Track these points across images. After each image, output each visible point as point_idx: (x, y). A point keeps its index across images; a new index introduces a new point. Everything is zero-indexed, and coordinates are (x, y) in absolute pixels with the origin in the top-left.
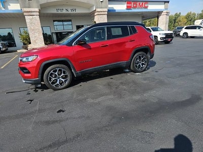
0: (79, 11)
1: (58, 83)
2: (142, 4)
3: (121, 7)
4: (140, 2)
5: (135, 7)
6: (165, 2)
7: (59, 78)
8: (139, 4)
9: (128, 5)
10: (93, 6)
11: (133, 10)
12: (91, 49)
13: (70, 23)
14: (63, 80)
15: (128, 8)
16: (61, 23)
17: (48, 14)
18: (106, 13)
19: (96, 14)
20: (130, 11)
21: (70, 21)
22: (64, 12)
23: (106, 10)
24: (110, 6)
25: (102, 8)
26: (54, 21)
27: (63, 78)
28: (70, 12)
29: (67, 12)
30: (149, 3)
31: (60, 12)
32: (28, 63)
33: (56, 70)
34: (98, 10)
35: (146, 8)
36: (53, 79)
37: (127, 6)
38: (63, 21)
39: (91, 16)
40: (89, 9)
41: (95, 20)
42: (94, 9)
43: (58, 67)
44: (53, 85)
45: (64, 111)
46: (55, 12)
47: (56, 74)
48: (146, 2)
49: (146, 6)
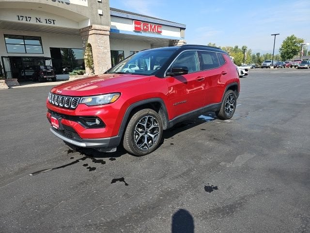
0: (59, 24)
1: (146, 141)
2: (155, 27)
5: (145, 30)
6: (181, 29)
7: (146, 133)
8: (151, 27)
9: (137, 26)
11: (143, 34)
12: (186, 83)
13: (38, 42)
14: (152, 136)
15: (137, 30)
18: (108, 33)
20: (139, 34)
21: (39, 39)
22: (33, 22)
23: (108, 28)
26: (5, 36)
28: (44, 23)
29: (38, 23)
30: (163, 27)
31: (24, 21)
33: (145, 119)
34: (95, 27)
35: (160, 32)
36: (141, 135)
38: (24, 38)
39: (82, 35)
40: (78, 23)
41: (89, 42)
42: (89, 25)
43: (148, 114)
44: (139, 147)
45: (216, 188)
46: (14, 19)
47: (145, 125)
48: (160, 25)
49: (159, 30)
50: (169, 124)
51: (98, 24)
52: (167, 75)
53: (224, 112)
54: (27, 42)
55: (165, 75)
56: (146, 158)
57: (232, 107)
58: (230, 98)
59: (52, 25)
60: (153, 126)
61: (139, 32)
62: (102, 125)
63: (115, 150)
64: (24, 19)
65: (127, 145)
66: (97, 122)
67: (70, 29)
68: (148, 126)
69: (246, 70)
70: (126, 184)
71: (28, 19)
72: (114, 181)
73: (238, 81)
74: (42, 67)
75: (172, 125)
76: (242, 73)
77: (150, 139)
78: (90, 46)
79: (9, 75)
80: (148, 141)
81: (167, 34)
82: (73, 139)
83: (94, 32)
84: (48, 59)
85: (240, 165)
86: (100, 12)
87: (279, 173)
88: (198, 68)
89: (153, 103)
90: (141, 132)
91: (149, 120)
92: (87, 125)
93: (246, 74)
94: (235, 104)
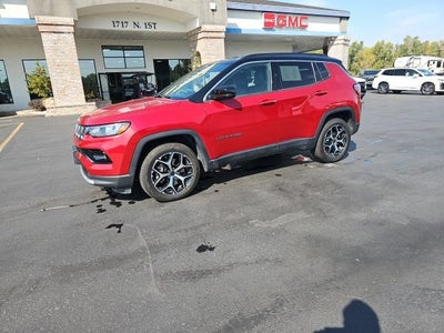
0: (162, 28)
1: (171, 185)
2: (296, 19)
3: (252, 25)
4: (292, 16)
5: (280, 26)
7: (173, 174)
8: (290, 19)
9: (268, 20)
10: (195, 18)
11: (277, 32)
12: (241, 109)
13: (140, 53)
14: (182, 179)
15: (268, 26)
16: (120, 53)
17: (91, 30)
18: (223, 35)
19: (200, 36)
20: (271, 33)
21: (141, 48)
22: (130, 28)
23: (223, 28)
24: (231, 21)
25: (213, 23)
26: (104, 47)
27: (181, 174)
28: (143, 29)
29: (137, 29)
30: (309, 18)
31: (120, 28)
32: (104, 139)
33: (168, 156)
34: (205, 27)
35: (304, 27)
36: (162, 176)
38: (123, 48)
40: (185, 24)
41: (198, 49)
42: (198, 26)
43: (173, 150)
44: (162, 191)
45: (212, 249)
46: (109, 27)
47: (169, 164)
49: (303, 23)
50: (209, 164)
51: (209, 24)
52: (207, 99)
53: (322, 151)
54: (128, 53)
55: (205, 99)
59: (153, 29)
60: (181, 166)
61: (271, 29)
62: (108, 161)
63: (129, 191)
64: (120, 25)
66: (105, 156)
67: (175, 33)
68: (175, 166)
70: (119, 232)
72: (109, 227)
74: (141, 85)
79: (107, 96)
81: (316, 28)
83: (203, 35)
84: (150, 74)
85: (274, 226)
86: (213, 6)
90: (163, 173)
91: (176, 157)
92: (95, 160)
94: (347, 141)
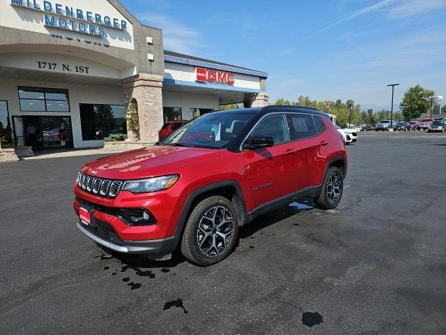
0: (94, 73)
1: (214, 244)
2: (224, 76)
4: (220, 72)
5: (211, 81)
6: (261, 78)
7: (214, 232)
8: (219, 75)
9: (200, 74)
10: (134, 66)
11: (208, 85)
14: (223, 236)
15: (200, 80)
16: (41, 95)
18: (161, 84)
19: (136, 83)
20: (203, 85)
21: (66, 92)
22: (59, 70)
23: (161, 78)
25: (151, 73)
26: (20, 88)
27: (222, 231)
28: (73, 72)
29: (66, 71)
30: (235, 75)
31: (47, 69)
33: (213, 211)
34: (143, 75)
35: (231, 83)
36: (207, 234)
37: (198, 77)
38: (44, 90)
39: (124, 87)
40: (120, 71)
41: (134, 96)
42: (135, 73)
43: (217, 204)
44: (204, 252)
45: (320, 319)
46: (35, 67)
47: (213, 220)
48: (231, 73)
49: (230, 80)
50: (247, 217)
51: (147, 73)
52: (244, 148)
53: (326, 198)
54: (49, 96)
55: (241, 149)
56: (214, 270)
57: (337, 191)
58: (333, 178)
59: (84, 73)
60: (224, 221)
61: (203, 83)
62: (152, 221)
63: (169, 257)
64: (47, 66)
65: (186, 249)
66: (146, 216)
67: (108, 79)
68: (217, 222)
69: (354, 134)
70: (186, 312)
71: (52, 67)
72: (167, 306)
73: (343, 153)
75: (251, 219)
76: (348, 138)
77: (219, 239)
78: (134, 101)
79: (21, 142)
80: (217, 244)
81: (241, 85)
82: (109, 241)
83: (141, 82)
85: (354, 282)
86: (150, 57)
87: (412, 296)
88: (287, 137)
89: (225, 187)
90: (207, 231)
91: (219, 213)
92: (131, 221)
93: (354, 140)
94: (341, 187)
